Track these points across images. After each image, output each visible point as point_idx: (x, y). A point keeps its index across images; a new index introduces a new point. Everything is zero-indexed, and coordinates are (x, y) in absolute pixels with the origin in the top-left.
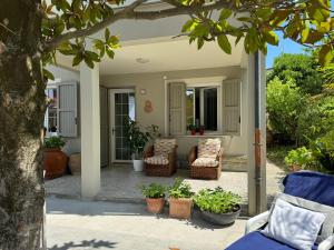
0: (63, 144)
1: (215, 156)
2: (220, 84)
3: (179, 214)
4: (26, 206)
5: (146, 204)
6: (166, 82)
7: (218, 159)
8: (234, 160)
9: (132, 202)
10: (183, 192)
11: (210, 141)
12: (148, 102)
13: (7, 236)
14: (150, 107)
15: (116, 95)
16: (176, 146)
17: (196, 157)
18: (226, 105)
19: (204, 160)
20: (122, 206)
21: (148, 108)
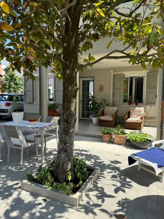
0: (57, 108)
1: (140, 117)
2: (146, 75)
3: (119, 142)
4: (72, 122)
5: (102, 138)
6: (112, 74)
7: (142, 118)
8: (152, 120)
9: (95, 136)
10: (121, 132)
11: (137, 109)
12: (101, 85)
13: (66, 132)
14: (102, 88)
15: (83, 81)
16: (117, 111)
17: (129, 117)
18: (148, 88)
19: (133, 119)
20: (90, 138)
21: (101, 89)
